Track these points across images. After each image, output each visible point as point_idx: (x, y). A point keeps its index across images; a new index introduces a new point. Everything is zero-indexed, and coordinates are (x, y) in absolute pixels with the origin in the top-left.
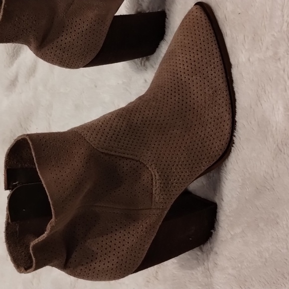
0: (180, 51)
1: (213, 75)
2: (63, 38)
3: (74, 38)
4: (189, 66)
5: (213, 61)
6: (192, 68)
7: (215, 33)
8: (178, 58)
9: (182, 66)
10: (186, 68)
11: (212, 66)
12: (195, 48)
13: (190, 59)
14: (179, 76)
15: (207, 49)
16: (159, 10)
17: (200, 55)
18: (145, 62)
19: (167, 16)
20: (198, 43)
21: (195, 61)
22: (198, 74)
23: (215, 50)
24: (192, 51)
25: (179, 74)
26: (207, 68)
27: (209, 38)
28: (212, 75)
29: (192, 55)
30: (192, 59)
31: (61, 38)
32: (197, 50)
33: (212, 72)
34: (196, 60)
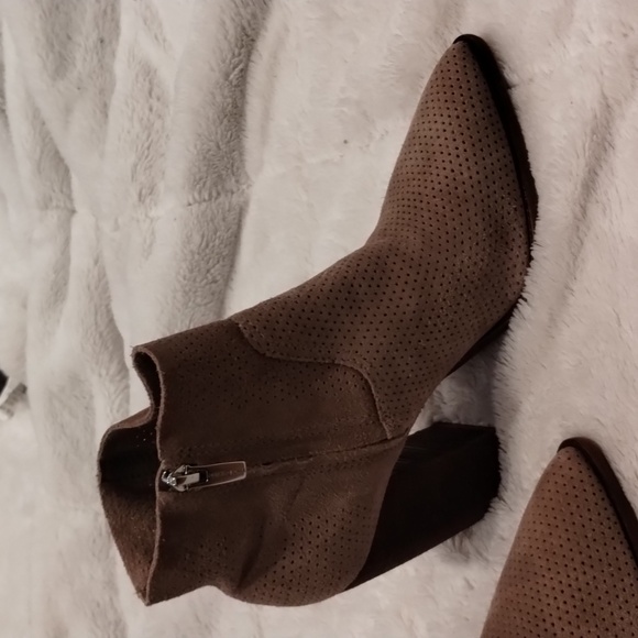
0: (543, 563)
1: (626, 620)
2: (286, 563)
3: (309, 557)
4: (569, 600)
5: (620, 586)
6: (575, 607)
7: (617, 513)
8: (541, 581)
9: (551, 601)
10: (561, 605)
11: (621, 599)
12: (578, 558)
13: (570, 585)
14: (548, 626)
15: (604, 559)
16: (481, 424)
17: (591, 573)
18: (461, 542)
19: (502, 446)
20: (583, 544)
21: (580, 590)
22: (591, 621)
23: (622, 558)
24: (571, 565)
25: (549, 620)
26: (609, 603)
27: (607, 531)
28: (622, 619)
29: (573, 575)
30: (573, 583)
31: (281, 562)
32: (583, 563)
33: (623, 614)
34: (583, 586)
